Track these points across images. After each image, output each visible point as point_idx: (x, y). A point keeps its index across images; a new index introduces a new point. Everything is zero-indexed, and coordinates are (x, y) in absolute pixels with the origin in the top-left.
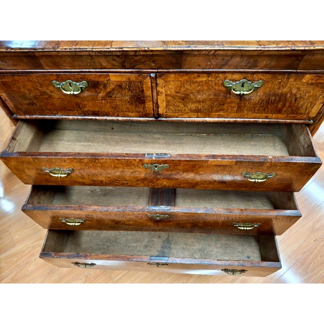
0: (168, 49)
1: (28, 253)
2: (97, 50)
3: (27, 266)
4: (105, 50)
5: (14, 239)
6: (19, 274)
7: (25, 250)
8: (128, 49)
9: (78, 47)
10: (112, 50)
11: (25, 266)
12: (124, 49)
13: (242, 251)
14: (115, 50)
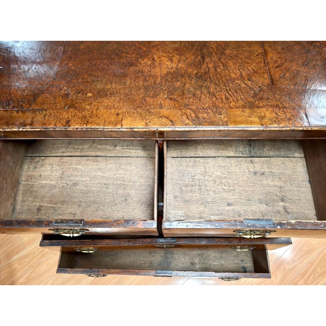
0: (176, 129)
1: (39, 254)
2: (108, 130)
3: (40, 266)
4: (116, 130)
5: (23, 241)
6: (33, 274)
7: (36, 251)
8: (138, 130)
9: (89, 127)
10: (123, 130)
11: (37, 267)
12: (134, 130)
13: (237, 255)
14: (125, 130)
